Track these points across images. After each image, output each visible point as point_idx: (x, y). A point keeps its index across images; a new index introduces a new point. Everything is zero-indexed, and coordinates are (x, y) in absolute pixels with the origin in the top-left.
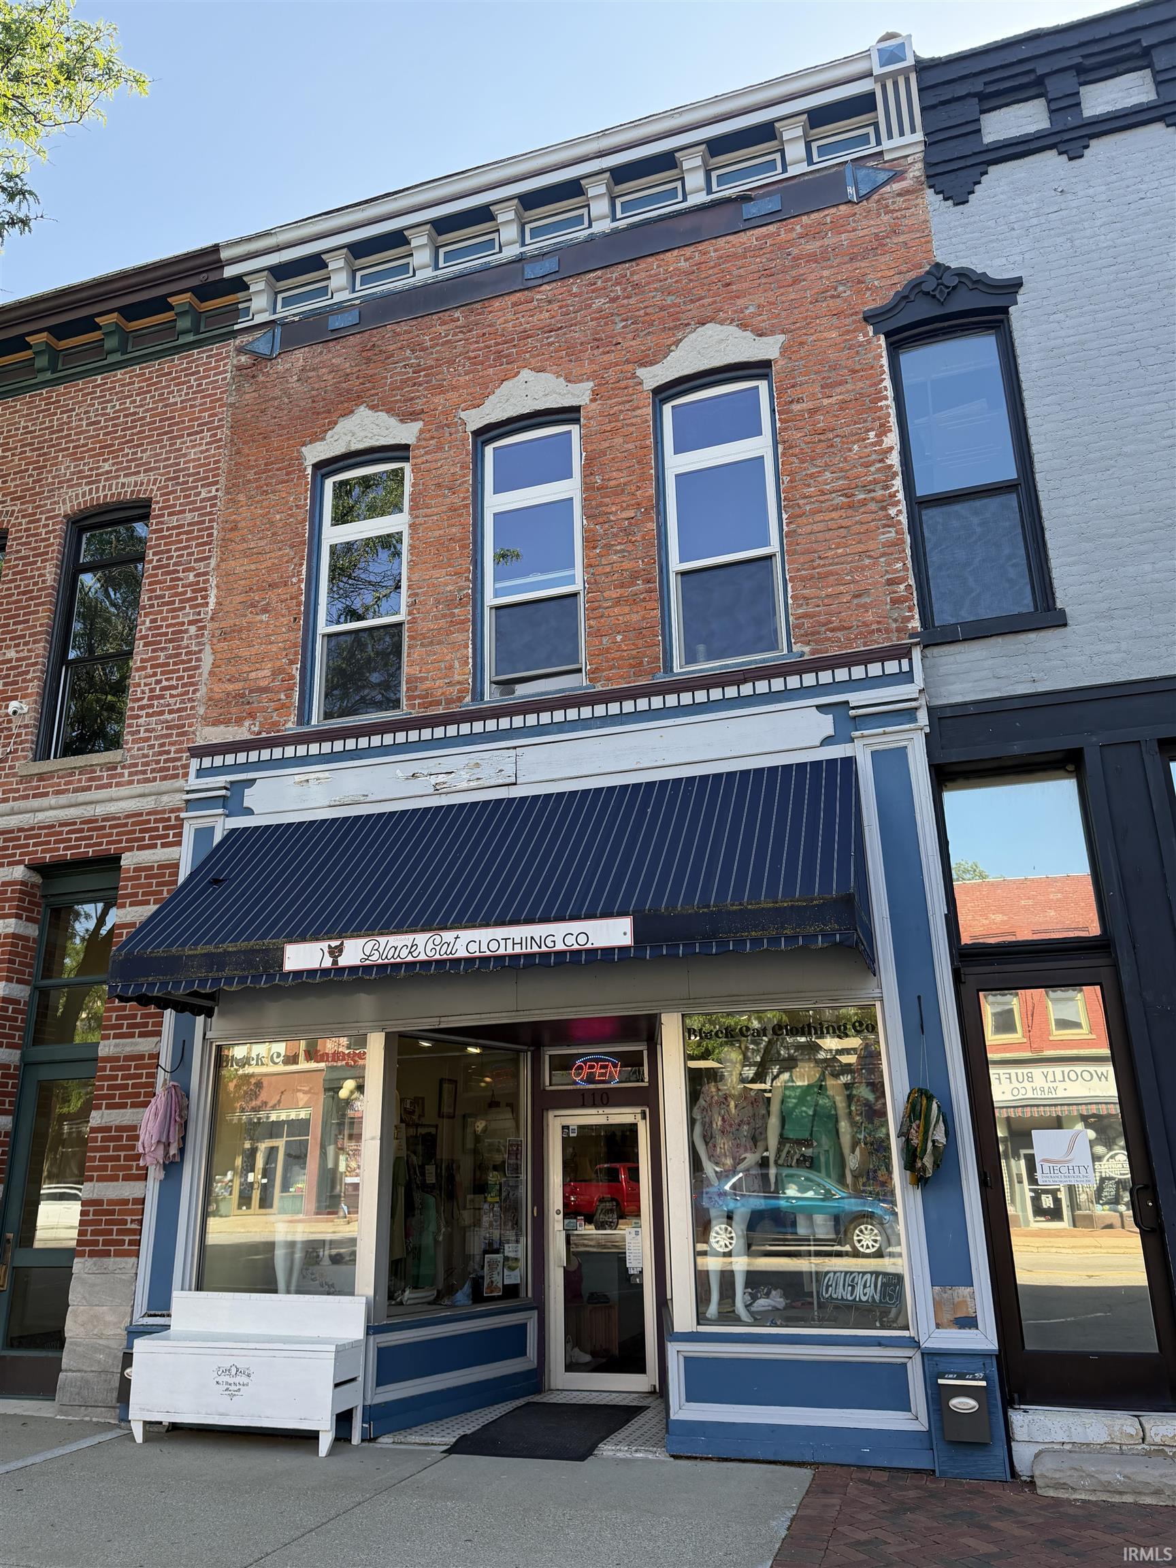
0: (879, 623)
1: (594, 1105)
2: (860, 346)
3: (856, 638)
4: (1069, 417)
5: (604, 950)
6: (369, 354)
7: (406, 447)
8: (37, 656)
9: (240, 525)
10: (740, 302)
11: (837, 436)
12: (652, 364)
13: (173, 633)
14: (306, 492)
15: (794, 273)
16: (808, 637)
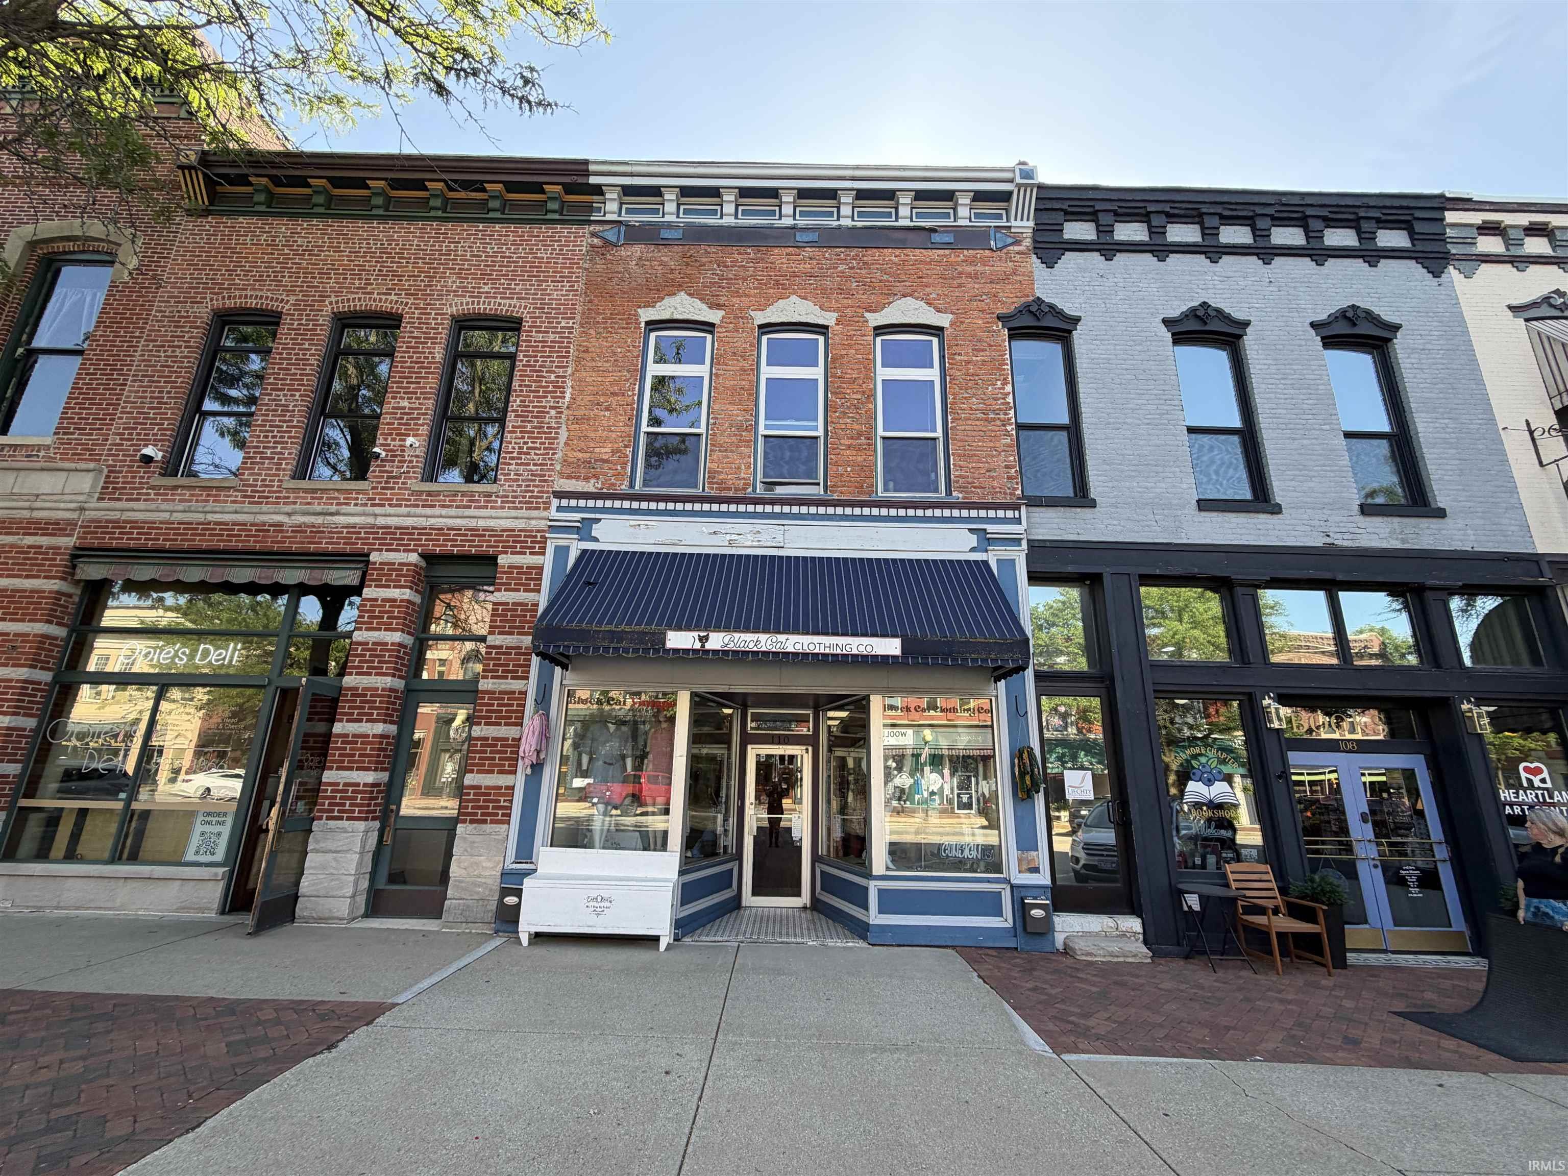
0: (1001, 488)
1: (779, 743)
2: (994, 332)
3: (987, 494)
4: (1102, 397)
5: (882, 656)
6: (689, 261)
7: (712, 325)
8: (427, 409)
9: (590, 350)
10: (928, 290)
11: (980, 379)
12: (875, 311)
13: (538, 412)
14: (640, 338)
15: (959, 281)
16: (961, 489)
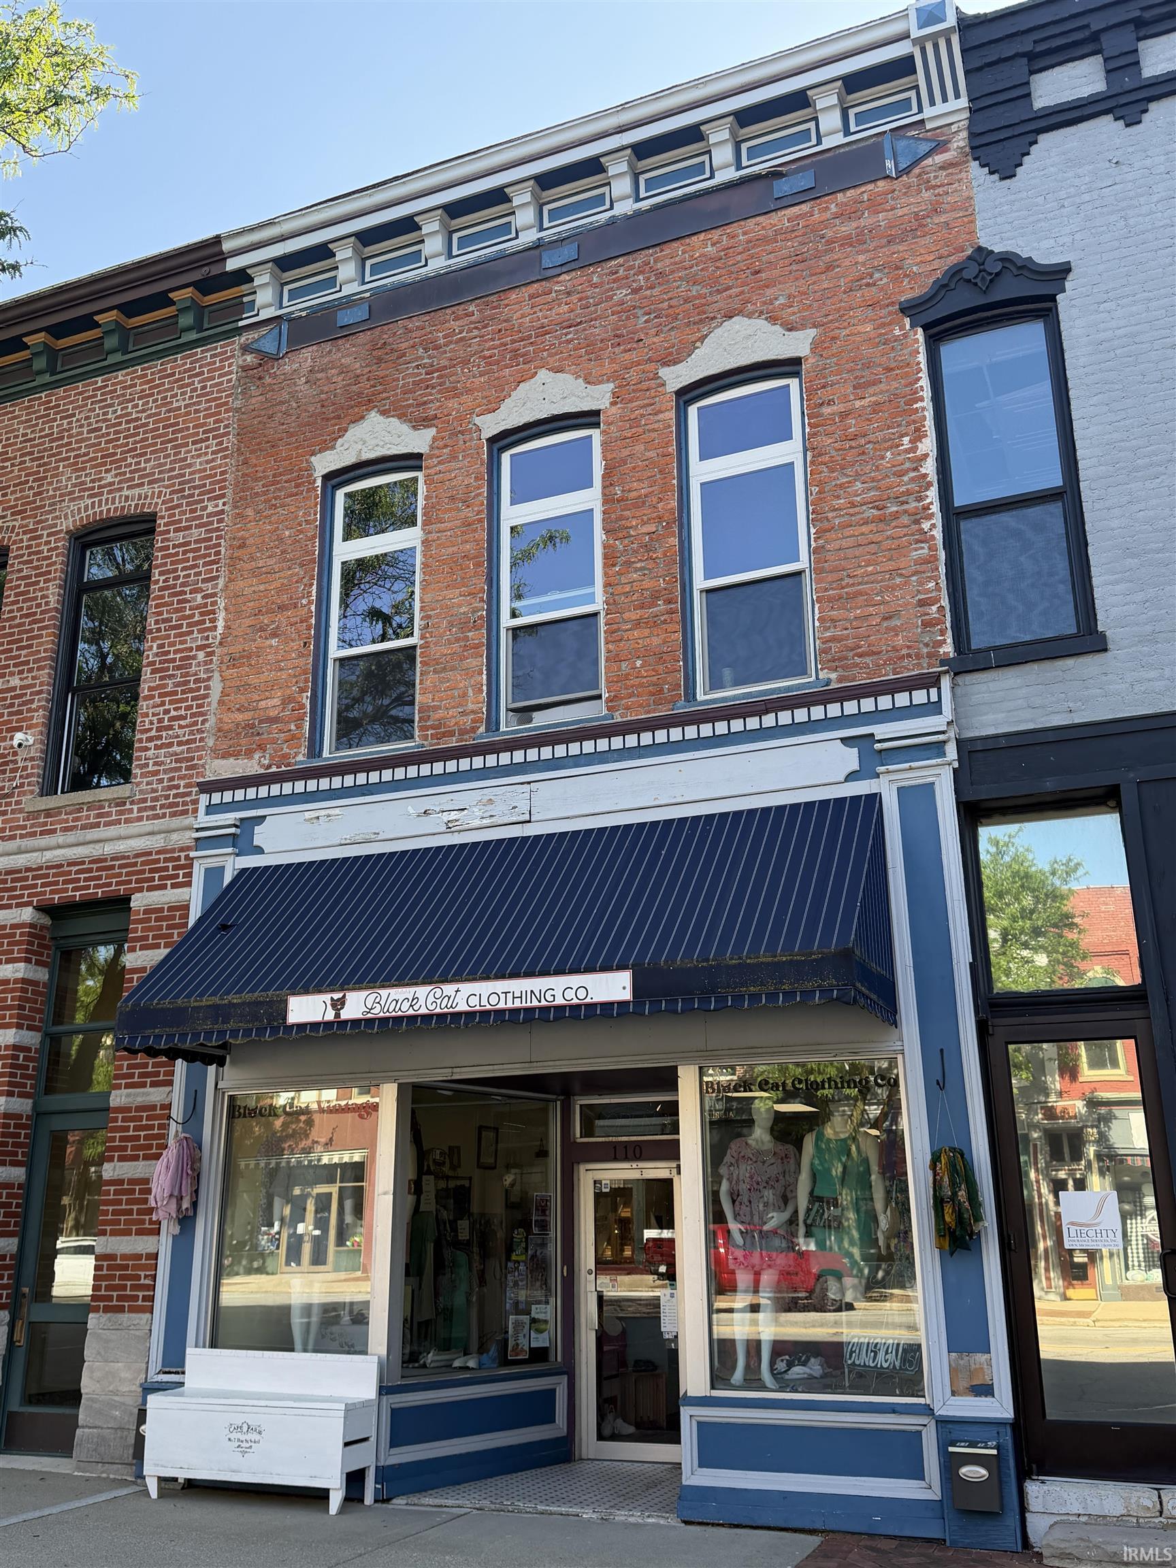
0: (909, 647)
1: (626, 1159)
2: (895, 341)
3: (885, 664)
4: (1118, 418)
5: (604, 1004)
6: (381, 355)
7: (419, 456)
8: (42, 684)
9: (248, 542)
10: (769, 292)
11: (869, 442)
12: (675, 362)
13: (181, 659)
14: (316, 506)
15: (827, 258)
16: (835, 663)
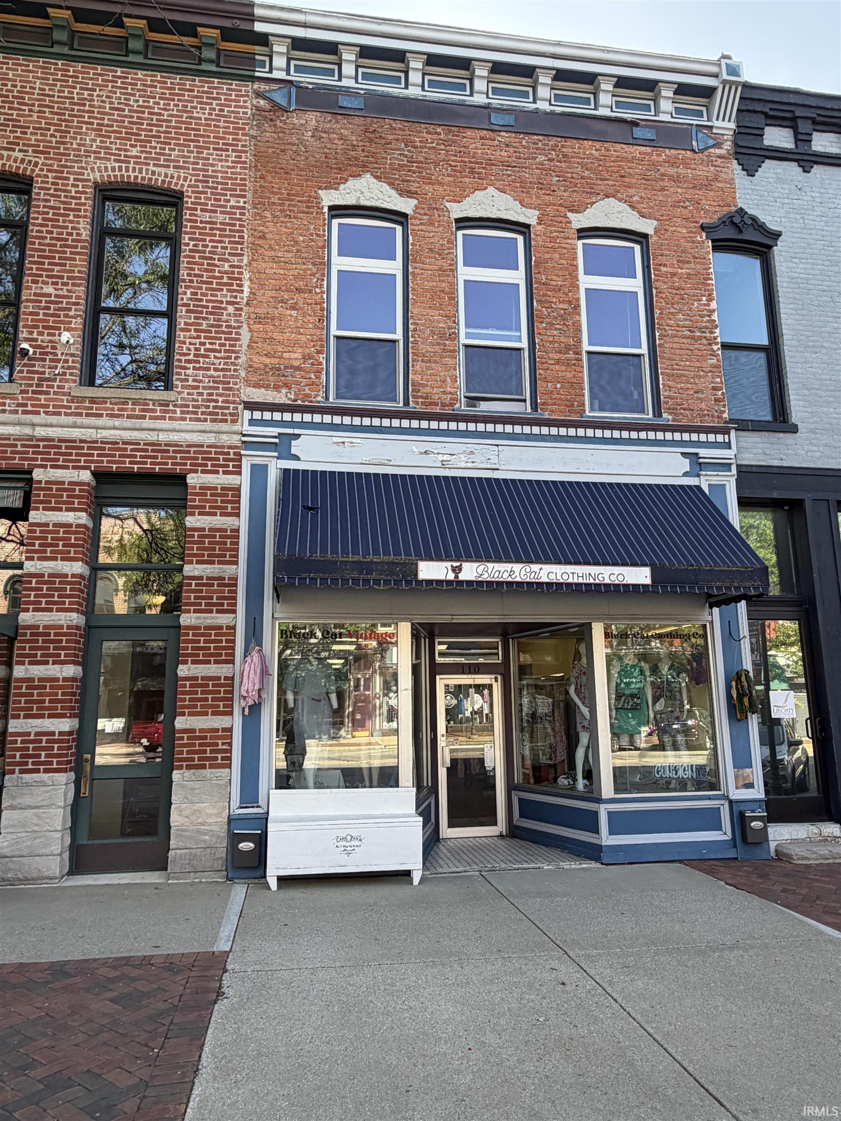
0: (708, 410)
1: (470, 673)
2: (698, 243)
3: (696, 417)
5: (634, 586)
6: (370, 136)
7: (405, 215)
8: (78, 297)
9: (267, 236)
10: (630, 190)
11: (686, 294)
12: (577, 212)
13: (213, 307)
14: (324, 225)
15: (661, 183)
16: (671, 411)
